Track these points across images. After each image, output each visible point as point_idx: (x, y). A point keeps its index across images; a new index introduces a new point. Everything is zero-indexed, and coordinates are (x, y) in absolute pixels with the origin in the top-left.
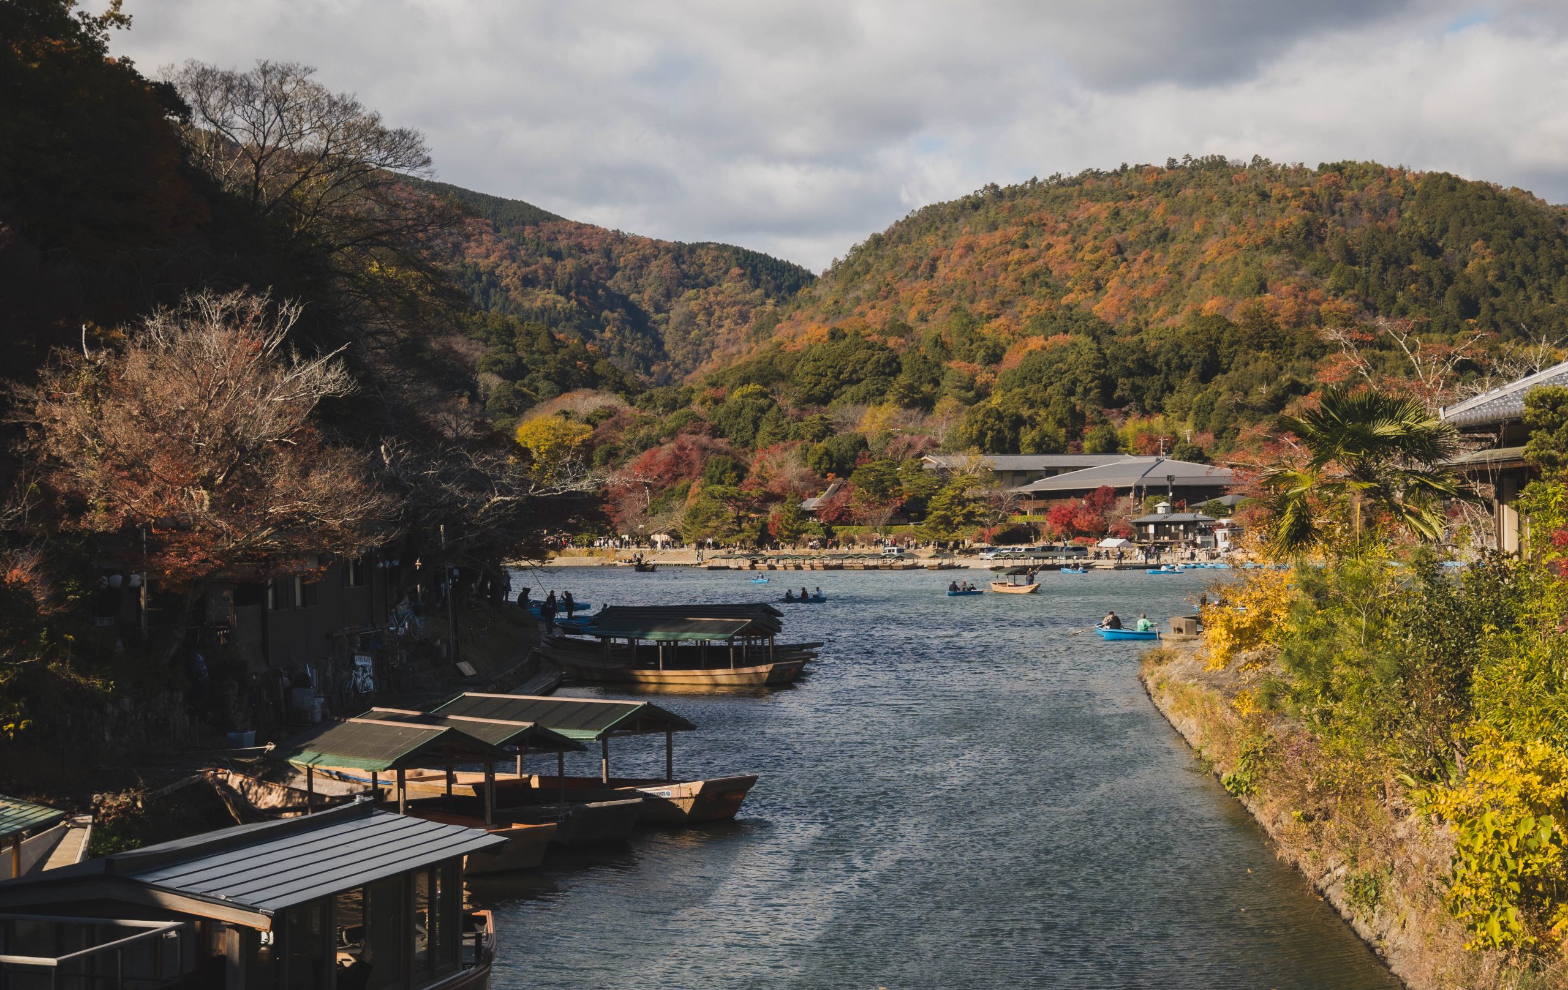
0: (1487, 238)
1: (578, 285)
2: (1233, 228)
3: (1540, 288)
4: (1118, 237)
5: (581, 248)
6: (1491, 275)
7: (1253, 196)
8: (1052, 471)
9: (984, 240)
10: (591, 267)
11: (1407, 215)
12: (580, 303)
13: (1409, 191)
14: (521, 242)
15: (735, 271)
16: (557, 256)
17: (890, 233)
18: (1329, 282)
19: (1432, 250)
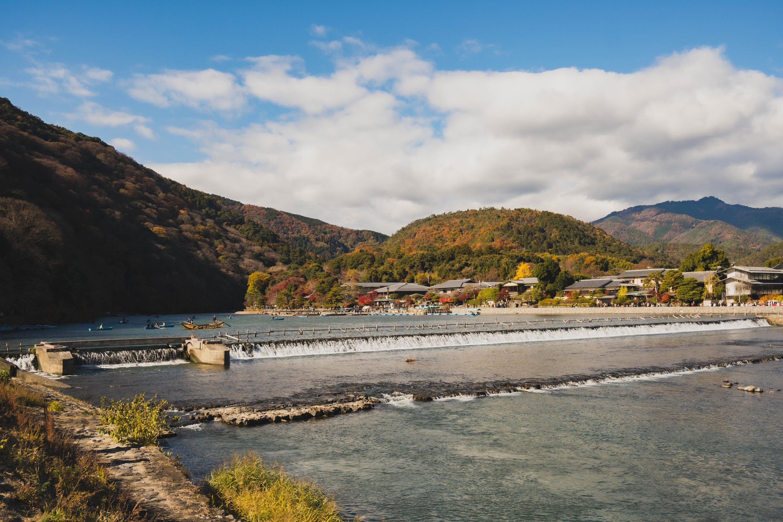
0: (557, 228)
1: (331, 241)
2: (489, 225)
3: (571, 241)
4: (461, 228)
5: (332, 231)
6: (558, 237)
7: (496, 217)
8: (381, 287)
9: (428, 228)
10: (334, 236)
11: (537, 222)
12: (331, 245)
13: (537, 216)
14: (316, 229)
15: (372, 237)
16: (325, 233)
17: (406, 227)
18: (511, 239)
19: (542, 230)
